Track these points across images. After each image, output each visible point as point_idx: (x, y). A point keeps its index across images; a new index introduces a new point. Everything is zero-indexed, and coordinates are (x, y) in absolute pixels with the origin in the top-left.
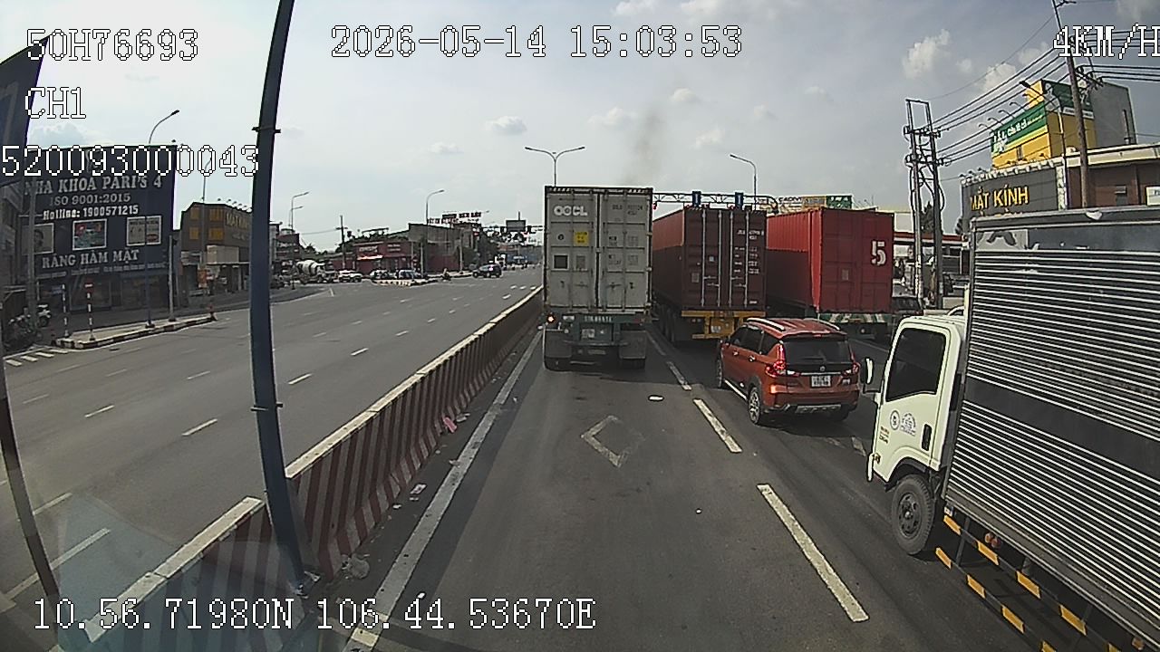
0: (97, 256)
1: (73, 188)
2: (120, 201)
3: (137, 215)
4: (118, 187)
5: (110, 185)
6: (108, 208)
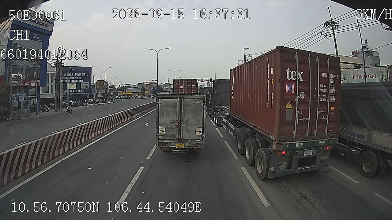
0: (74, 91)
1: (68, 75)
2: (79, 79)
3: (83, 82)
5: (77, 75)
6: (76, 80)
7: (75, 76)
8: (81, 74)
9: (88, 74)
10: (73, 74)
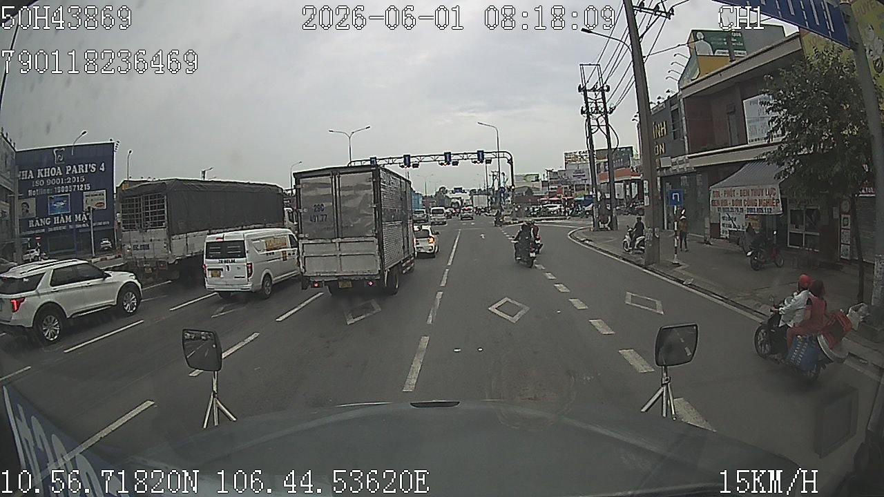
0: (65, 218)
1: (47, 174)
2: (78, 181)
3: (89, 191)
5: (71, 171)
6: (70, 186)
7: (68, 173)
8: (84, 167)
9: (103, 165)
10: (61, 169)
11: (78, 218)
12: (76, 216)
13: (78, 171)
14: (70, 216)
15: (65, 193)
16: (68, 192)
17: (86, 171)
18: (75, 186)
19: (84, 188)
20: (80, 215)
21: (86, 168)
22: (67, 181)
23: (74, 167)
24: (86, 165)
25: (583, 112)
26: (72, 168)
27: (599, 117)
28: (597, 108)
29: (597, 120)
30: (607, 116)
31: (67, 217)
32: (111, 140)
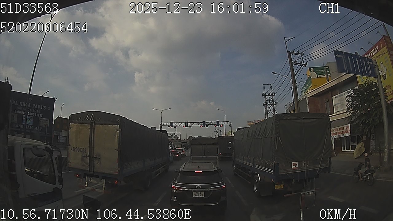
0: (30, 127)
1: (24, 105)
2: (37, 112)
3: (42, 117)
4: (37, 108)
5: (35, 106)
6: (34, 113)
7: (33, 107)
8: (41, 106)
9: (49, 107)
10: (30, 104)
11: (36, 128)
12: (35, 127)
13: (38, 107)
14: (32, 127)
15: (31, 115)
16: (33, 116)
17: (42, 109)
18: (36, 114)
19: (40, 115)
20: (37, 127)
21: (42, 107)
22: (32, 111)
23: (36, 105)
24: (42, 106)
25: (264, 105)
26: (35, 105)
27: (270, 107)
28: (270, 103)
29: (269, 108)
30: (274, 106)
31: (31, 127)
32: (54, 97)
